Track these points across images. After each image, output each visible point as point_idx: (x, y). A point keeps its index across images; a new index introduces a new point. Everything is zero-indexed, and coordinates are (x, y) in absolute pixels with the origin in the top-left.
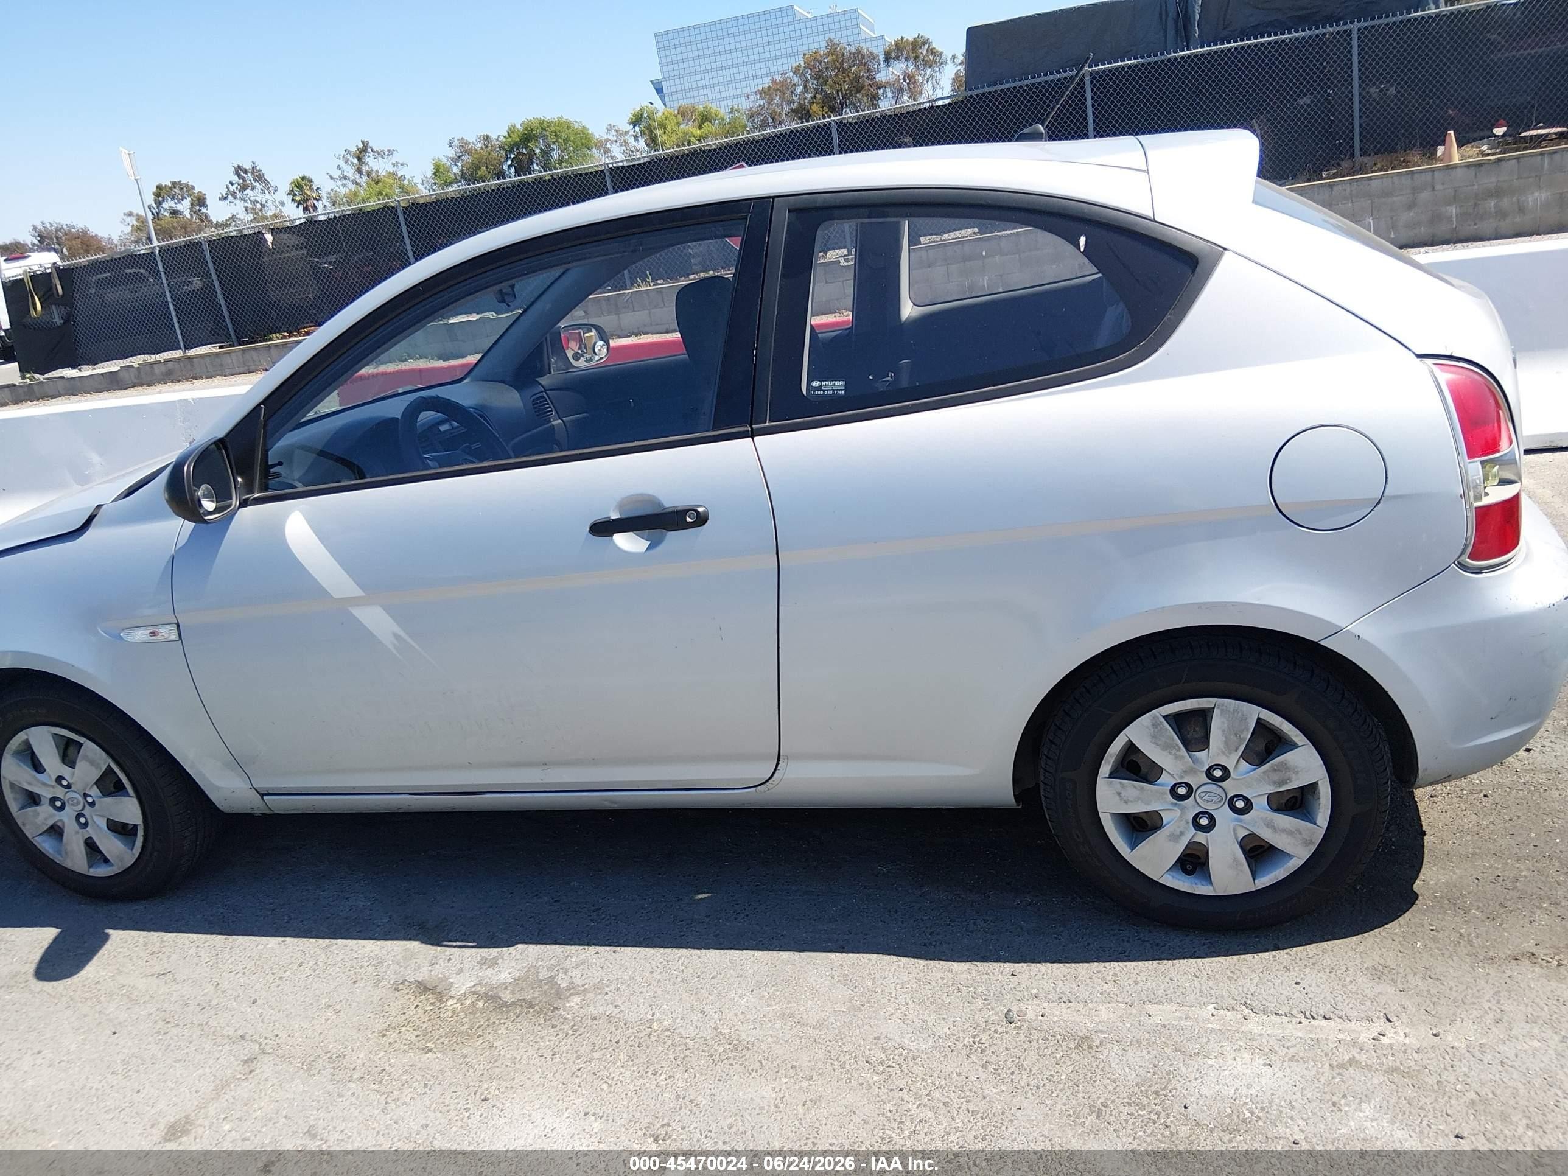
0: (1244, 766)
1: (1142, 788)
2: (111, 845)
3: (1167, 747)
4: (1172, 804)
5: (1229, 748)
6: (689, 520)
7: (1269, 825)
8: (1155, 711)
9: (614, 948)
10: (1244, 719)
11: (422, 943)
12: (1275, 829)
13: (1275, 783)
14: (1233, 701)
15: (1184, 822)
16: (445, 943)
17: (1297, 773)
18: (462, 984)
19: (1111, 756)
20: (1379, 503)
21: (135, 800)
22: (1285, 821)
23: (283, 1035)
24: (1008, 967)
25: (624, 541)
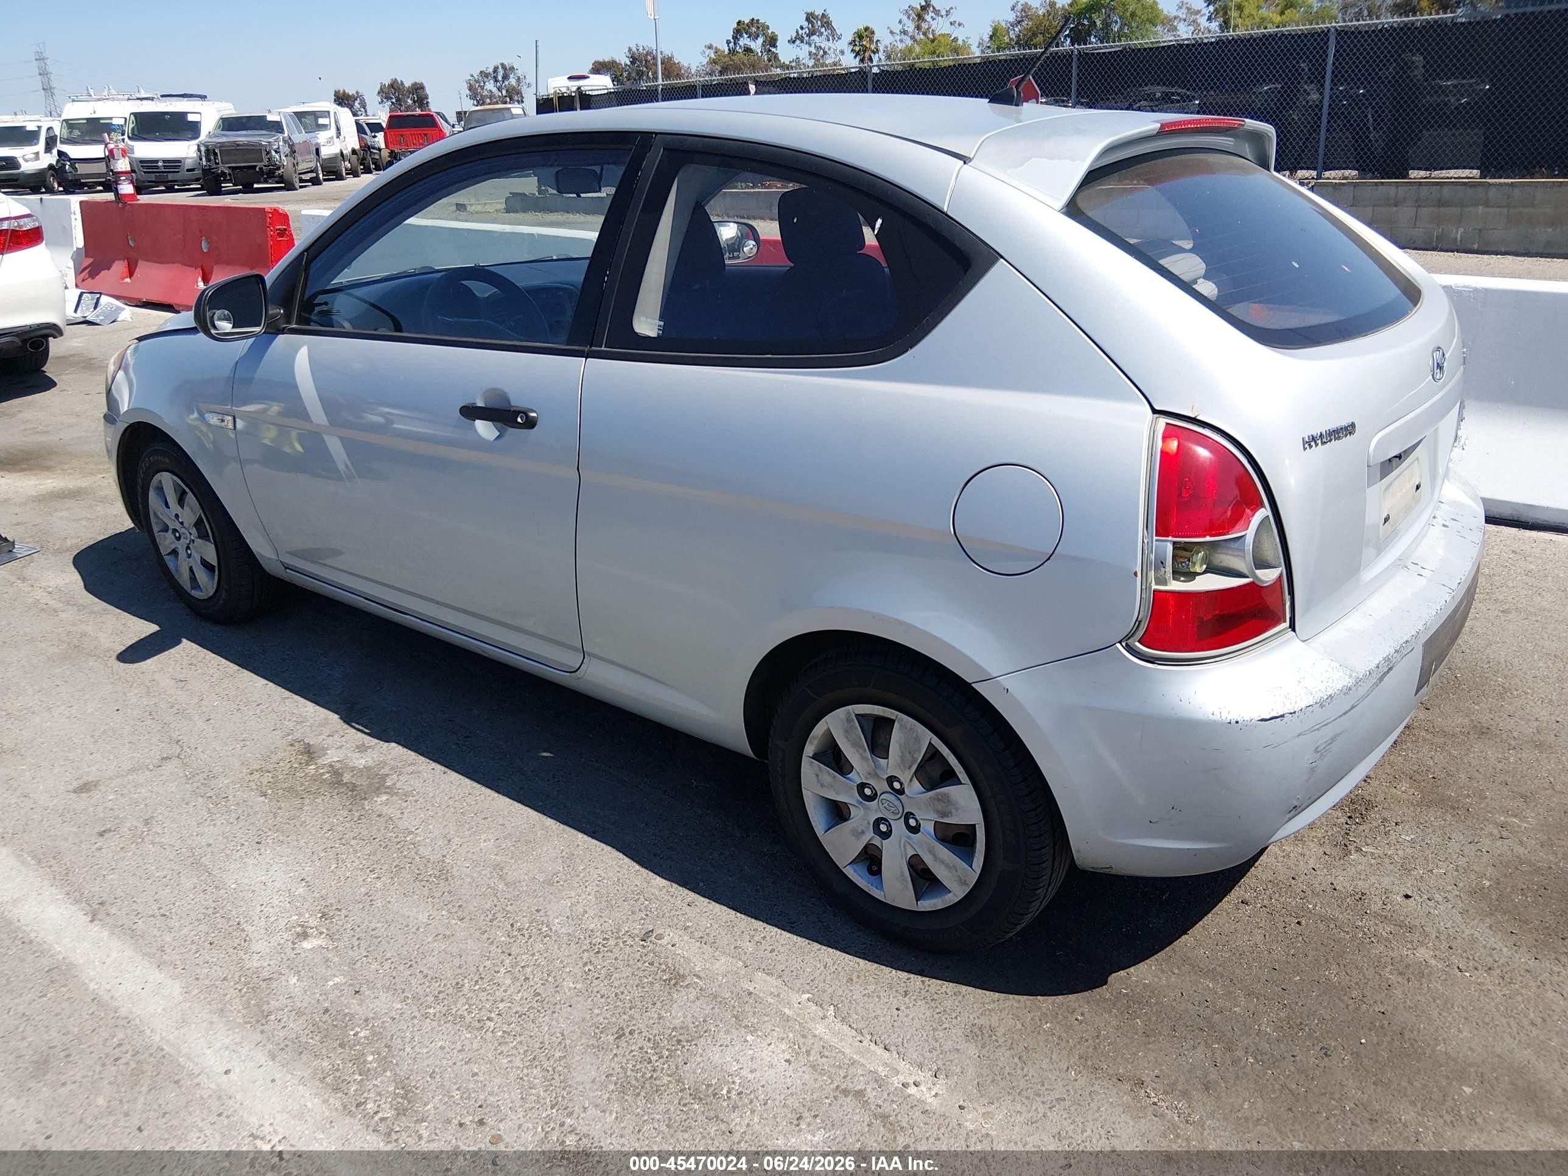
0: (917, 786)
1: (835, 777)
2: (202, 575)
3: (855, 745)
4: (858, 801)
5: (903, 764)
6: (519, 420)
7: (931, 851)
8: (849, 707)
9: (446, 770)
10: (917, 740)
11: (341, 718)
12: (936, 858)
13: (938, 812)
14: (911, 720)
15: (866, 822)
16: (353, 724)
17: (957, 809)
18: (332, 756)
19: (814, 737)
20: (1049, 559)
21: (213, 546)
22: (944, 852)
23: (200, 749)
24: (692, 896)
25: (484, 429)
